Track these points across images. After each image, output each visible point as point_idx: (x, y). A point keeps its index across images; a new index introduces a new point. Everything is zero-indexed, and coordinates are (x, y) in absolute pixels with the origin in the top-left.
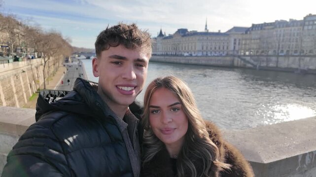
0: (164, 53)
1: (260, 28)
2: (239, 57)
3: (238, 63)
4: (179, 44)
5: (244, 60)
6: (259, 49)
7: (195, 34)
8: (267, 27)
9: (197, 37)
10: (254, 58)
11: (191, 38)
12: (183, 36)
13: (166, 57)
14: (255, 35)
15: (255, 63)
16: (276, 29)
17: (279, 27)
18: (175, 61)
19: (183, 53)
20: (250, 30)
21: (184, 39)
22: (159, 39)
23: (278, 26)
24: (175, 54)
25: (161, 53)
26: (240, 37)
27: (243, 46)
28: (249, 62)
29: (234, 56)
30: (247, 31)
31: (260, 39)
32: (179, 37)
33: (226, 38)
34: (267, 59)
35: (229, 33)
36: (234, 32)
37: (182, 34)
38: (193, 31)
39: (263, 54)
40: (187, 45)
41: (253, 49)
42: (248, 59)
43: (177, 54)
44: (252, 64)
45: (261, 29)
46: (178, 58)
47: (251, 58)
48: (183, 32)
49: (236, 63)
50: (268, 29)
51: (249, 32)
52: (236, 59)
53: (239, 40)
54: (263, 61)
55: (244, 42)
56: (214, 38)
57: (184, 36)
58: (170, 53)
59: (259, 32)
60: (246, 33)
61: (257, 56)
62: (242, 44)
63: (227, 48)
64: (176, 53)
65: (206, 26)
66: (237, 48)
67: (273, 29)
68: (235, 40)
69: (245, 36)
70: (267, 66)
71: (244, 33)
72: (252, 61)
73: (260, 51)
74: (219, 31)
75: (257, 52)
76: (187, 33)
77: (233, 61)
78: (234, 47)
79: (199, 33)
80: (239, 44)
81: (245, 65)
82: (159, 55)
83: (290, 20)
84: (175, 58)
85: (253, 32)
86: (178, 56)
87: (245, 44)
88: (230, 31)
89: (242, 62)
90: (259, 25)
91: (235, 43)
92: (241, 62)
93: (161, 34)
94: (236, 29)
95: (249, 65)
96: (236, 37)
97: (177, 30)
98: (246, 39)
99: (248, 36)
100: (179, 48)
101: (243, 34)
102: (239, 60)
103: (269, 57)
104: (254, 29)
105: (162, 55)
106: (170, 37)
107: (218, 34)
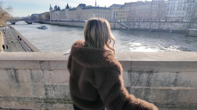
0: (71, 20)
2: (118, 22)
3: (117, 27)
4: (81, 14)
5: (121, 25)
6: (129, 18)
7: (90, 7)
8: (133, 5)
9: (93, 10)
10: (126, 23)
11: (88, 10)
13: (73, 23)
14: (127, 9)
15: (127, 26)
16: (138, 6)
17: (140, 5)
18: (80, 25)
19: (84, 20)
20: (124, 6)
21: (84, 11)
22: (66, 10)
23: (139, 4)
24: (78, 20)
26: (118, 11)
27: (120, 16)
28: (123, 26)
29: (116, 22)
31: (129, 12)
32: (80, 10)
33: (109, 11)
34: (134, 24)
36: (114, 8)
37: (83, 8)
38: (90, 6)
39: (131, 21)
40: (86, 15)
41: (126, 18)
42: (123, 24)
43: (80, 21)
44: (125, 27)
45: (130, 6)
46: (82, 23)
47: (125, 23)
48: (82, 6)
49: (116, 27)
50: (134, 6)
51: (123, 8)
52: (117, 24)
53: (117, 12)
54: (131, 25)
55: (120, 14)
56: (103, 11)
57: (84, 9)
58: (75, 20)
59: (129, 8)
60: (122, 8)
61: (128, 22)
62: (119, 15)
63: (110, 18)
64: (79, 20)
65: (96, 3)
67: (136, 6)
68: (114, 12)
69: (120, 10)
70: (133, 28)
71: (120, 8)
72: (125, 25)
73: (129, 19)
74: (105, 6)
75: (128, 20)
76: (85, 7)
77: (115, 25)
78: (114, 17)
79: (93, 7)
80: (117, 15)
81: (121, 28)
82: (67, 21)
83: (145, 1)
84: (79, 23)
85: (125, 8)
86: (81, 22)
87: (121, 15)
88: (111, 7)
89: (120, 26)
90: (129, 3)
91: (114, 15)
92: (119, 26)
93: (68, 7)
94: (115, 6)
95: (124, 28)
96: (115, 10)
97: (79, 5)
98: (121, 12)
99: (122, 10)
100: (81, 16)
101: (120, 9)
102: (118, 24)
103: (134, 23)
104: (126, 6)
105: (70, 21)
106: (74, 9)
107: (105, 8)
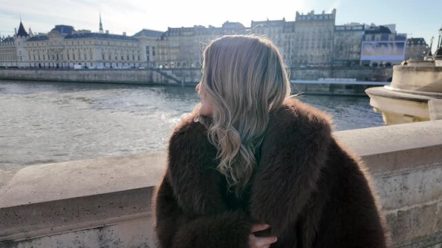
0: (33, 65)
1: (178, 34)
2: (158, 70)
3: (158, 80)
4: (62, 50)
5: (165, 75)
6: (180, 60)
7: (86, 35)
8: (185, 33)
9: (93, 41)
10: (177, 71)
11: (81, 41)
12: (66, 38)
13: (39, 72)
14: (174, 42)
15: (179, 79)
16: (196, 37)
17: (199, 34)
18: (59, 78)
19: (71, 65)
20: (167, 35)
21: (70, 42)
22: (19, 40)
23: (197, 32)
24: (55, 65)
25: (28, 65)
26: (154, 44)
27: (161, 56)
28: (170, 78)
29: (152, 69)
30: (163, 36)
31: (179, 47)
32: (59, 40)
33: (135, 45)
34: (191, 73)
35: (138, 37)
36: (145, 37)
37: (66, 34)
38: (84, 30)
39: (186, 67)
40: (76, 52)
41: (173, 61)
42: (169, 73)
43: (60, 66)
44: (175, 80)
45: (180, 35)
46: (66, 72)
47: (173, 72)
48: (64, 31)
49: (155, 80)
50: (188, 36)
51: (165, 38)
52: (155, 73)
53: (154, 48)
54: (187, 76)
55: (160, 51)
56: (118, 43)
57: (69, 37)
58: (47, 65)
59: (178, 38)
60: (162, 39)
61: (180, 69)
62: (159, 54)
63: (139, 59)
64: (58, 65)
65: (101, 24)
66: (151, 59)
67: (193, 35)
68: (147, 48)
69: (161, 43)
70: (192, 82)
71: (160, 39)
72: (174, 76)
73: (182, 63)
74: (125, 33)
75: (179, 64)
76: (73, 33)
77: (151, 77)
78: (148, 57)
79: (93, 34)
80: (154, 54)
81: (167, 81)
82: (22, 68)
83: (210, 26)
84: (58, 72)
85: (170, 38)
86: (62, 69)
87: (163, 54)
88: (139, 34)
89: (163, 78)
90: (176, 29)
91: (148, 52)
92: (161, 78)
93: (22, 31)
94: (145, 32)
95: (172, 81)
96: (148, 43)
97: (54, 27)
98: (163, 48)
99: (164, 43)
100: (62, 56)
101: (158, 40)
102: (159, 75)
103: (193, 71)
104: (171, 34)
105: (31, 68)
106: (42, 38)
107: (123, 38)
